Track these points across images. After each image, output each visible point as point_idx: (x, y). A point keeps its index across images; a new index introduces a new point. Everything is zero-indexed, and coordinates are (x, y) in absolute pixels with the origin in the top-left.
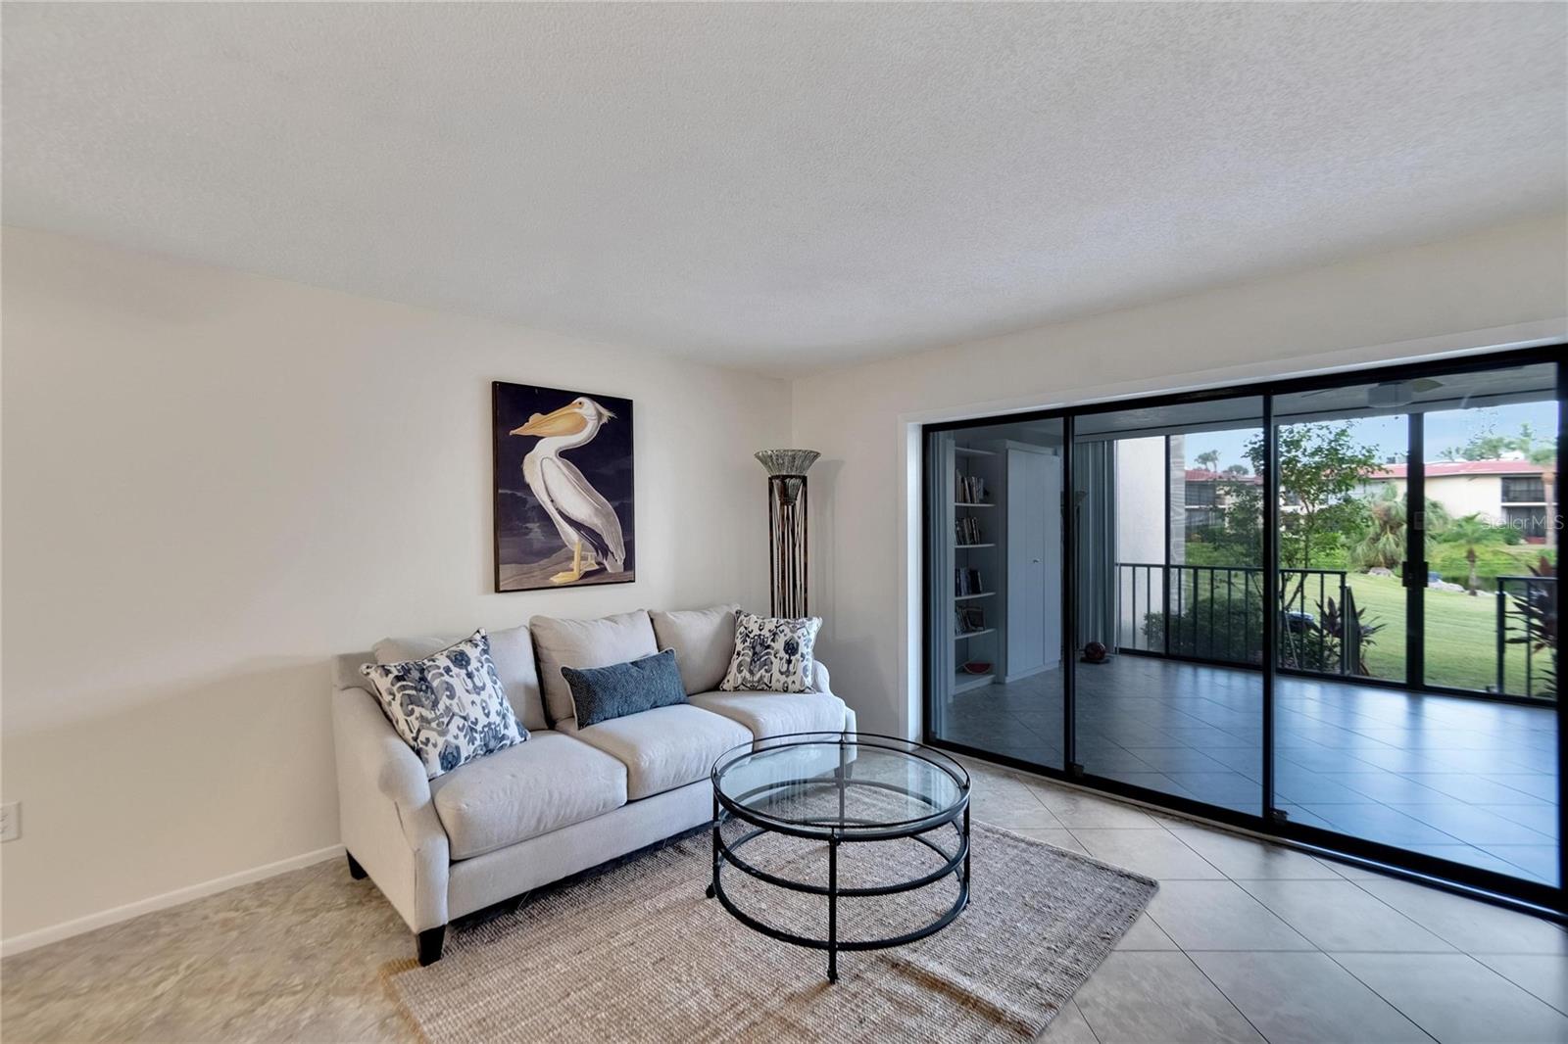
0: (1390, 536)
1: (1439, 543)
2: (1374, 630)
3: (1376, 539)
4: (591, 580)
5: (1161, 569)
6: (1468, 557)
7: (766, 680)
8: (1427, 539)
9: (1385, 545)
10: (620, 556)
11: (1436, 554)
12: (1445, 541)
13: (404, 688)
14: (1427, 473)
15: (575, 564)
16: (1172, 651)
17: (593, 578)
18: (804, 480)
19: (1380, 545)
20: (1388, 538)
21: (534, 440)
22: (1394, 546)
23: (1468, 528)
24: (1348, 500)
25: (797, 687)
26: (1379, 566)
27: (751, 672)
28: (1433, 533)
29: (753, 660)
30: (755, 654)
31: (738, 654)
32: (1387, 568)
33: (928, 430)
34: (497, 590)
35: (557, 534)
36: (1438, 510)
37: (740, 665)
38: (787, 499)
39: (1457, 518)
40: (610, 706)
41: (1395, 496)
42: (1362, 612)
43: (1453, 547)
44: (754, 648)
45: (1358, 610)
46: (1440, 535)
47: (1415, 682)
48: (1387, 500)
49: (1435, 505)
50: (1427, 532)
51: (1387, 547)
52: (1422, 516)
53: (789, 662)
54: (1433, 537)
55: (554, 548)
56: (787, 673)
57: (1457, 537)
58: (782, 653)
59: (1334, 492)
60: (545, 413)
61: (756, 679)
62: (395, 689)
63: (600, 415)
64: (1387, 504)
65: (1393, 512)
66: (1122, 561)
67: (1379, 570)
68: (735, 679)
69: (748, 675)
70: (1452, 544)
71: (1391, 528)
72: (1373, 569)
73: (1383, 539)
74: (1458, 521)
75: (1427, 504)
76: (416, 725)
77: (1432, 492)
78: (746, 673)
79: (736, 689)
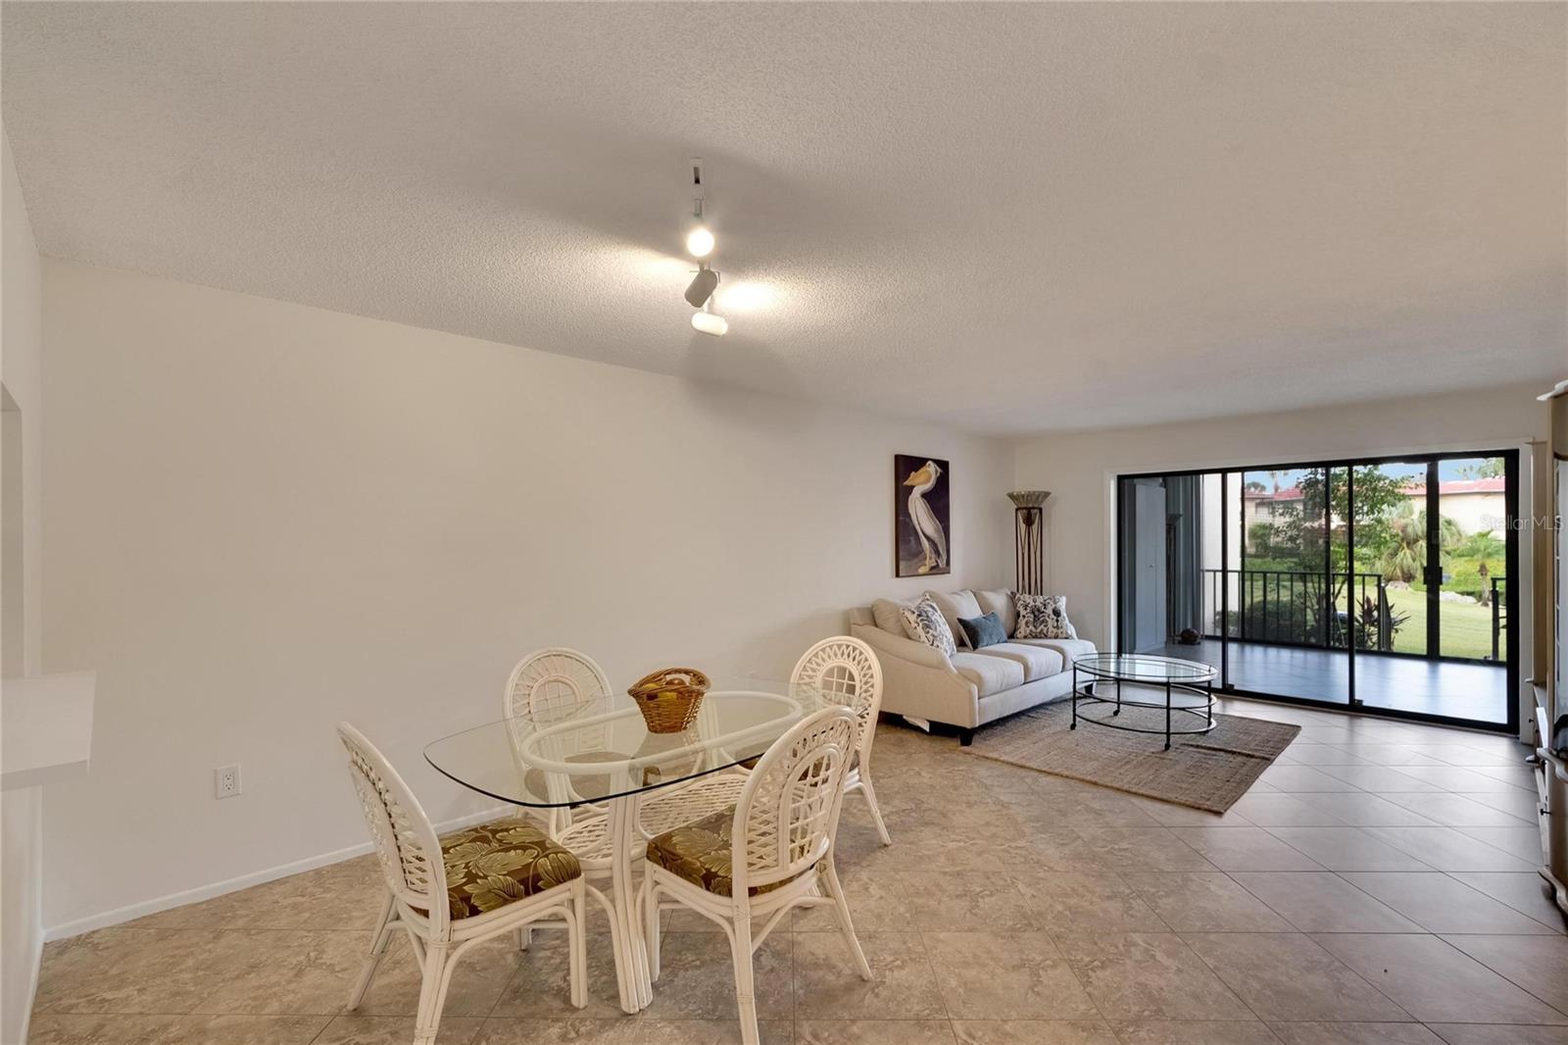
0: (1408, 552)
1: (1453, 558)
2: (1401, 621)
3: (1394, 554)
4: (933, 571)
5: (1237, 574)
6: (1480, 571)
7: (1045, 632)
8: (1441, 554)
9: (1402, 560)
10: (945, 557)
11: (1450, 566)
12: (1460, 556)
13: (922, 620)
14: (1441, 491)
15: (927, 562)
16: (1247, 636)
17: (935, 570)
18: (1041, 510)
19: (1398, 559)
20: (1405, 554)
21: (912, 487)
22: (1410, 560)
23: (1482, 544)
24: (1379, 521)
25: (1064, 635)
26: (1397, 579)
27: (1035, 627)
28: (1448, 549)
29: (1035, 620)
30: (1035, 616)
31: (1024, 616)
32: (1405, 581)
33: (1121, 479)
34: (897, 575)
35: (920, 544)
36: (1453, 528)
37: (1027, 623)
38: (1029, 522)
39: (1471, 534)
40: (985, 639)
41: (1411, 514)
42: (1392, 606)
43: (1466, 561)
44: (1033, 613)
45: (1390, 605)
46: (1455, 551)
47: (1433, 655)
48: (1404, 518)
49: (1449, 523)
50: (1441, 548)
51: (1405, 561)
52: (1438, 534)
53: (1057, 621)
54: (1448, 553)
55: (919, 553)
56: (1057, 627)
57: (1471, 553)
58: (1052, 616)
59: (1367, 514)
60: (916, 471)
61: (1039, 630)
62: (919, 620)
63: (936, 471)
64: (1403, 521)
65: (1410, 530)
66: (1207, 568)
67: (1396, 583)
68: (1025, 631)
69: (1033, 629)
70: (1467, 558)
71: (1408, 544)
72: (1392, 582)
73: (1401, 554)
74: (1471, 537)
75: (1441, 521)
76: (931, 638)
77: (1446, 509)
78: (1031, 627)
79: (1025, 637)
